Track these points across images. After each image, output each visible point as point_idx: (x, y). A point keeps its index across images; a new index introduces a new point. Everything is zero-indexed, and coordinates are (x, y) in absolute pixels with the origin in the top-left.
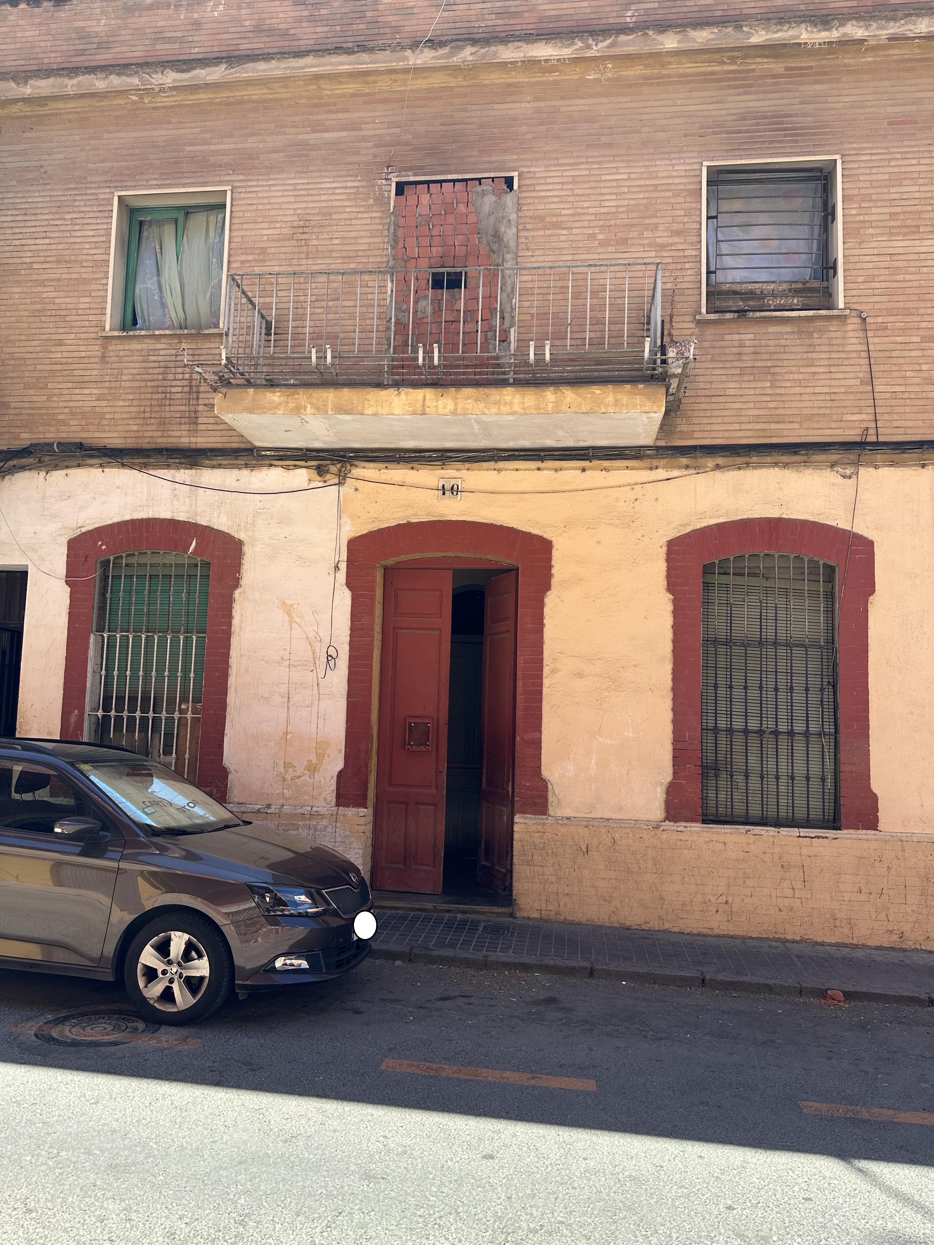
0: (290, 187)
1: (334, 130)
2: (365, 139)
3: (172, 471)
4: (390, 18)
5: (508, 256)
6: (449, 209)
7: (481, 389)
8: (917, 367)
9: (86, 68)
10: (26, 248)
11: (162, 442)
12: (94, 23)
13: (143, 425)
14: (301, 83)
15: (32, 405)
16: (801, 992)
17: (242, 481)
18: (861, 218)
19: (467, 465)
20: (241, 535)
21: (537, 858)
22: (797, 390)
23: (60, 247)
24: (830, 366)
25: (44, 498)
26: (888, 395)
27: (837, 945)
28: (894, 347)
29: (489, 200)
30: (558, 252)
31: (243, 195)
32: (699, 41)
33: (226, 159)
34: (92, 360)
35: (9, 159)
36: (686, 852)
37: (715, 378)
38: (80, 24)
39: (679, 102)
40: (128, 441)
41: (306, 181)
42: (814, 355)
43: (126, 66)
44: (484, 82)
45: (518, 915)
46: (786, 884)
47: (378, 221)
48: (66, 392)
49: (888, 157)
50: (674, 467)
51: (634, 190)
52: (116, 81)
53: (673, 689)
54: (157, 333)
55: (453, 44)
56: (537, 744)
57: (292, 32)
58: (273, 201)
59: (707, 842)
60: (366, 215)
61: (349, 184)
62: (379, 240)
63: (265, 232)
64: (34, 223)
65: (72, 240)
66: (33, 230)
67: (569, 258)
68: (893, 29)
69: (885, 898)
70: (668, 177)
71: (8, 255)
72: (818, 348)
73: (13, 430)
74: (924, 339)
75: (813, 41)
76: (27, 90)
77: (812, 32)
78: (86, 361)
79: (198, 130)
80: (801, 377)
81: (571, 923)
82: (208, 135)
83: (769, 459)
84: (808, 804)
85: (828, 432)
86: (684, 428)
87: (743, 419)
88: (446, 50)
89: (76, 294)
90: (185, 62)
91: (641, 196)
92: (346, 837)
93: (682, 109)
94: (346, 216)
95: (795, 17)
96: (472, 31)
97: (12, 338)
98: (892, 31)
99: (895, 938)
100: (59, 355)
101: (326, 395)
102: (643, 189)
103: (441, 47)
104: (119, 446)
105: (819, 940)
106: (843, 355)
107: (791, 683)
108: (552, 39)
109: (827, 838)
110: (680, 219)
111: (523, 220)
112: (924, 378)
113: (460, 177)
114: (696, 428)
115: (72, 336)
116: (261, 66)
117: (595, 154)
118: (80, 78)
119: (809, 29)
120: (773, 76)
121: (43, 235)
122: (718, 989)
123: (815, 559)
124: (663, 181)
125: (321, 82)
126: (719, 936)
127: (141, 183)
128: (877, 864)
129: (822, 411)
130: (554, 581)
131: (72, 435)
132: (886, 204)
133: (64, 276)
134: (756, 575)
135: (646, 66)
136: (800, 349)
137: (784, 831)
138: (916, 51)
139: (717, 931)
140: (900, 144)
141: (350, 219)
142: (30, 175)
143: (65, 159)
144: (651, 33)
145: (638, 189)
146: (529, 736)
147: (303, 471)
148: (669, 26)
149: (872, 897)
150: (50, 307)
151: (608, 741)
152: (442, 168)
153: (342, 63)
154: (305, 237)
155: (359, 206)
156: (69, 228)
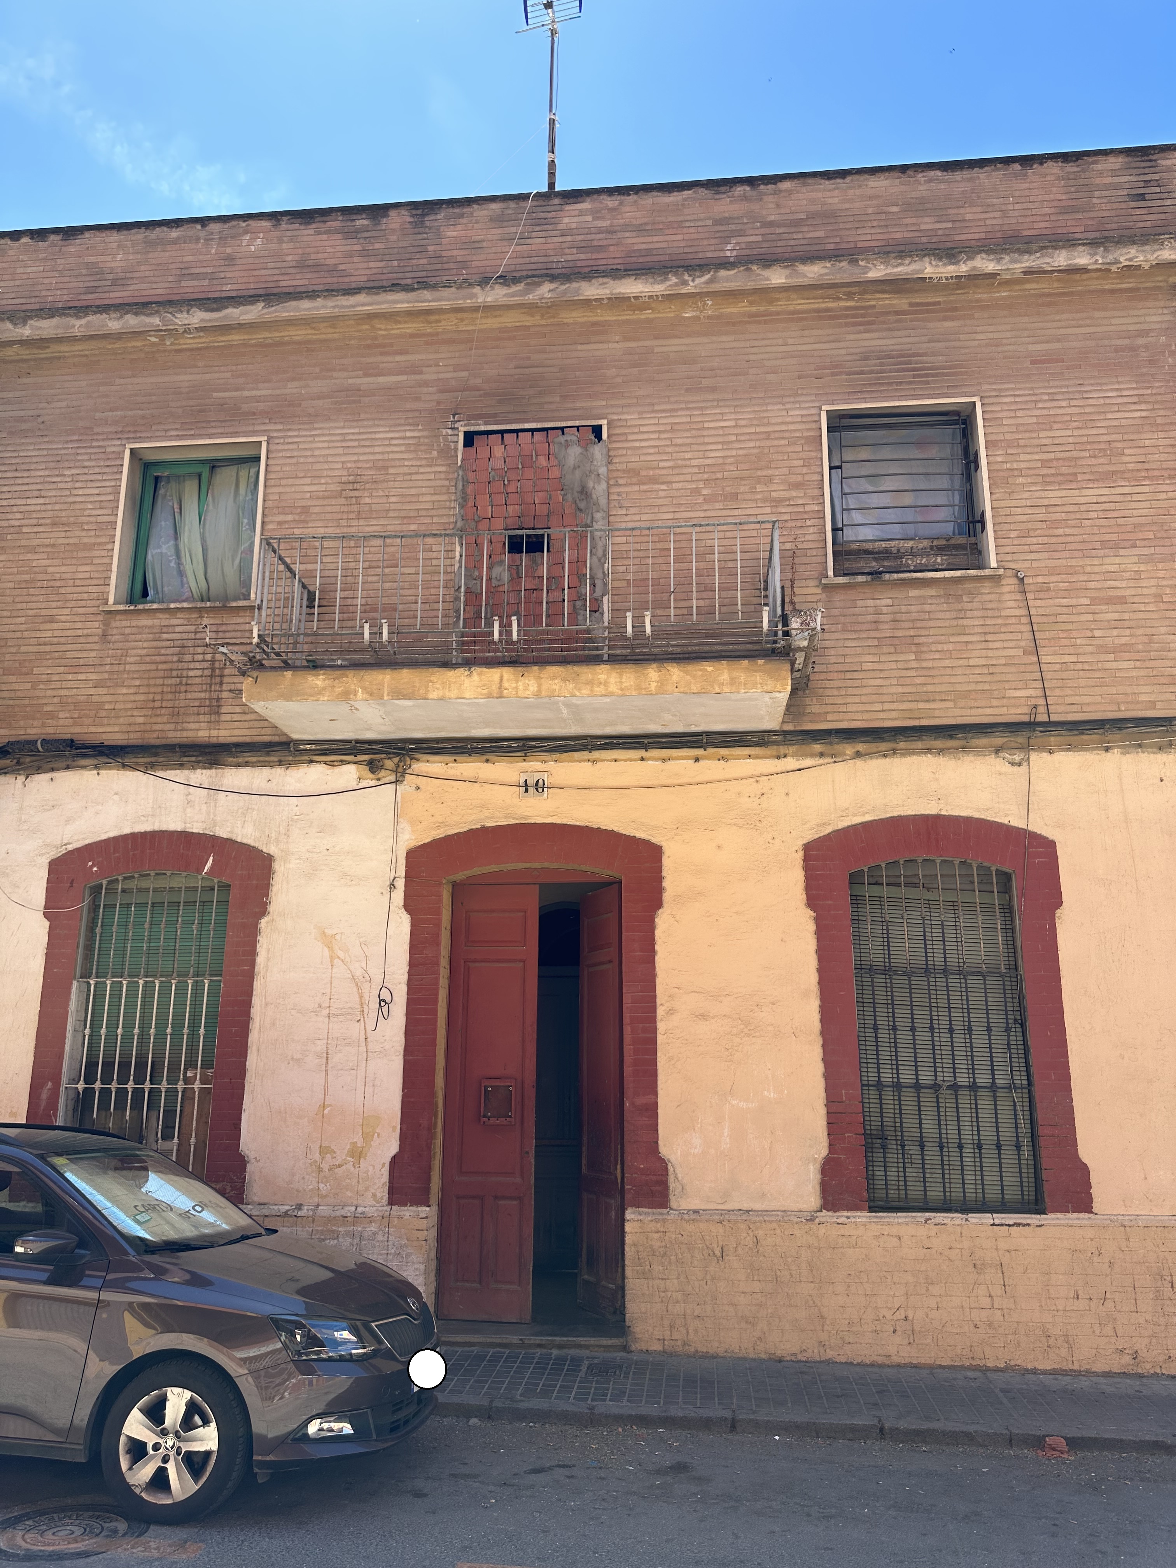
0: (338, 438)
1: (389, 374)
2: (426, 384)
3: (186, 772)
4: (455, 253)
5: (598, 516)
6: (527, 462)
7: (569, 667)
8: (1089, 634)
9: (98, 307)
10: (15, 509)
11: (175, 736)
12: (109, 258)
13: (150, 716)
14: (352, 322)
15: (12, 695)
16: (1011, 1441)
17: (274, 781)
18: (1009, 465)
19: (556, 756)
20: (271, 849)
21: (657, 1268)
22: (947, 663)
23: (57, 507)
24: (985, 633)
25: (21, 809)
26: (1058, 666)
27: (1054, 1372)
28: (1059, 610)
29: (574, 452)
30: (656, 510)
31: (280, 447)
32: (809, 275)
33: (261, 406)
34: (91, 639)
36: (850, 1251)
37: (848, 651)
38: (92, 259)
39: (790, 341)
40: (132, 736)
41: (357, 430)
42: (965, 622)
43: (146, 304)
44: (565, 321)
45: (633, 1347)
46: (981, 1291)
47: (443, 476)
48: (56, 678)
49: (1034, 398)
50: (805, 755)
51: (743, 438)
52: (132, 321)
53: (822, 1033)
54: (172, 606)
55: (529, 280)
56: (652, 1110)
57: (341, 267)
58: (317, 453)
59: (877, 1237)
60: (428, 470)
61: (408, 434)
62: (444, 497)
63: (307, 488)
64: (26, 481)
65: (71, 499)
66: (24, 488)
67: (669, 516)
68: (1028, 262)
69: (1109, 1304)
70: (782, 423)
72: (969, 614)
74: (1094, 601)
75: (939, 276)
76: (26, 332)
77: (937, 266)
78: (82, 640)
79: (229, 375)
80: (951, 647)
81: (705, 1356)
82: (241, 380)
83: (919, 745)
84: (1002, 1181)
85: (989, 711)
86: (815, 709)
87: (885, 698)
88: (521, 287)
89: (74, 561)
90: (215, 300)
91: (751, 444)
92: (401, 1247)
93: (794, 348)
94: (405, 470)
95: (916, 250)
96: (549, 265)
98: (1027, 264)
99: (1127, 1359)
100: (49, 634)
101: (380, 677)
102: (753, 437)
103: (514, 283)
104: (120, 743)
105: (1030, 1367)
106: (1000, 621)
107: (969, 1022)
108: (643, 274)
109: (1028, 1225)
110: (798, 470)
111: (614, 475)
112: (1098, 646)
113: (539, 426)
114: (829, 709)
115: (67, 611)
116: (305, 304)
117: (695, 399)
118: (90, 318)
119: (933, 262)
120: (897, 313)
121: (36, 494)
122: (902, 1442)
123: (985, 864)
124: (776, 428)
125: (375, 321)
126: (899, 1366)
127: (158, 434)
128: (1096, 1259)
129: (980, 687)
130: (666, 900)
131: (61, 730)
132: (1036, 450)
133: (61, 541)
134: (915, 885)
135: (751, 303)
136: (948, 615)
137: (974, 1218)
138: (1056, 285)
139: (896, 1360)
140: (1046, 384)
141: (410, 474)
142: (24, 426)
143: (68, 407)
144: (755, 267)
145: (747, 437)
146: (641, 1101)
147: (352, 768)
148: (775, 261)
149: (1093, 1304)
150: (40, 577)
151: (743, 1105)
152: (518, 416)
153: (400, 301)
154: (356, 493)
155: (421, 459)
156: (69, 485)
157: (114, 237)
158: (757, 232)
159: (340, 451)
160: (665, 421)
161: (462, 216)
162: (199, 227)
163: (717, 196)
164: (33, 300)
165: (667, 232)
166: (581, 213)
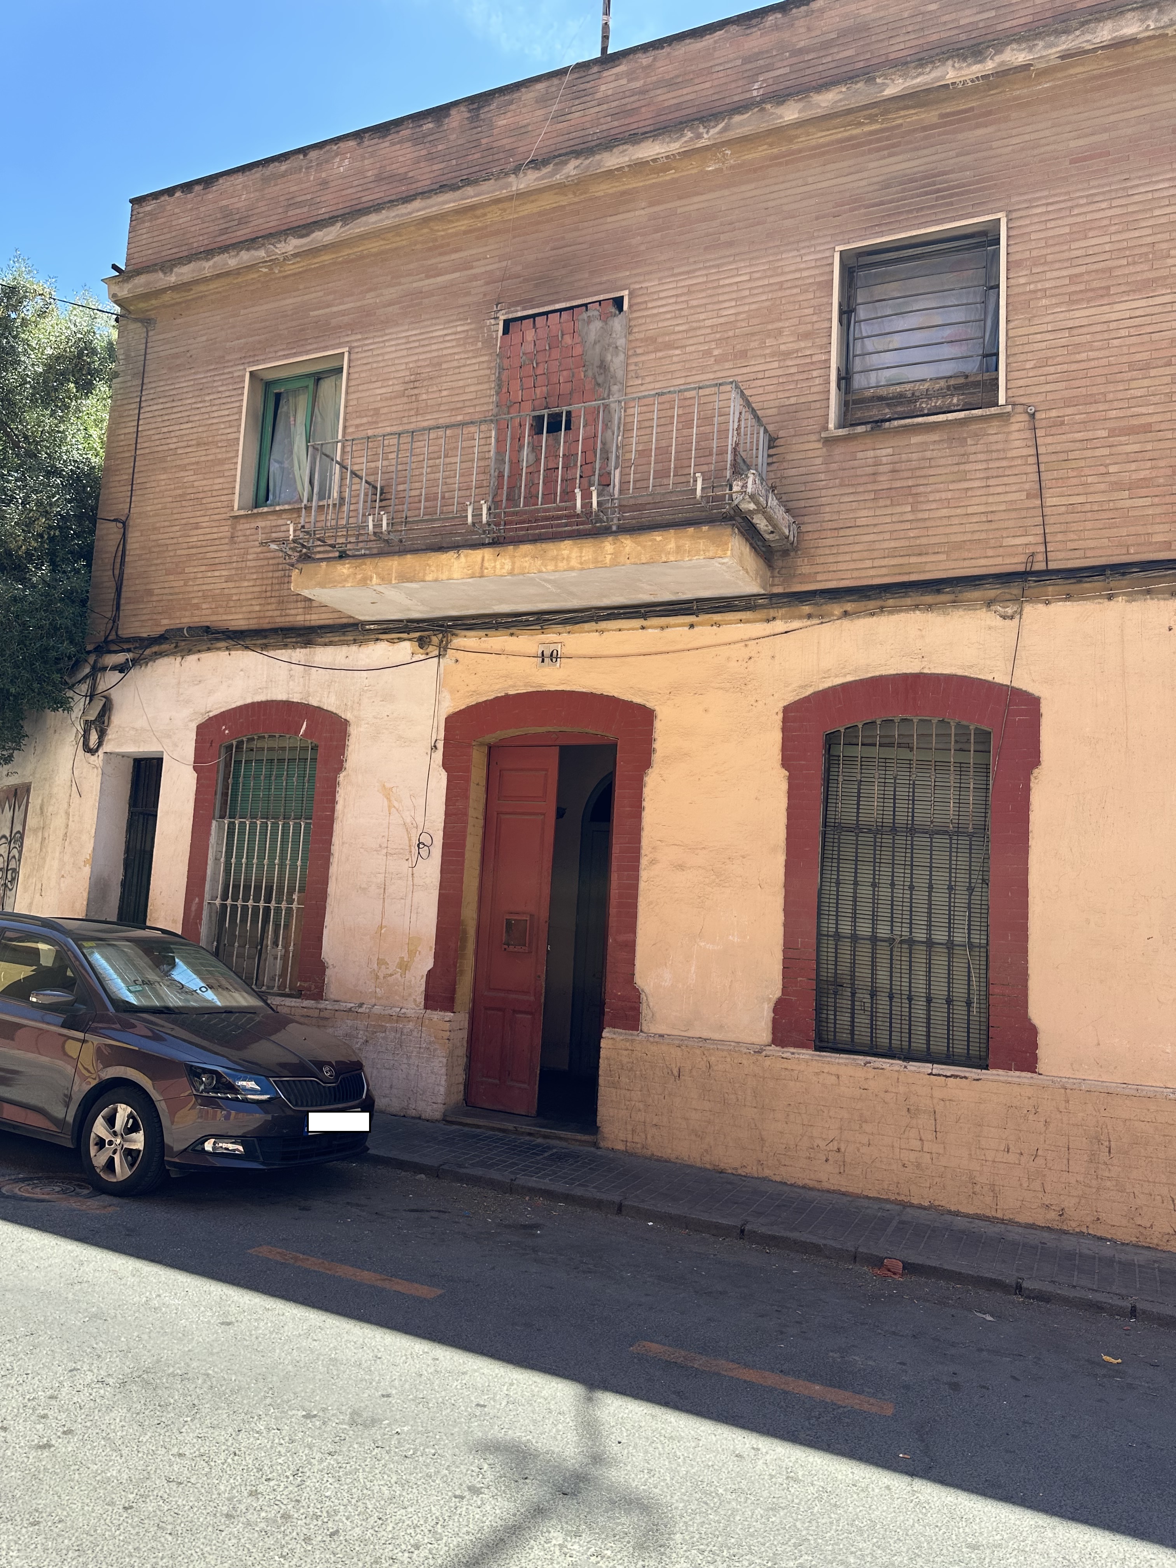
0: (404, 341)
1: (447, 273)
2: (475, 278)
3: (289, 651)
4: (505, 141)
5: (615, 388)
6: (554, 343)
8: (1102, 470)
9: (220, 248)
10: (173, 434)
11: (281, 621)
12: (236, 200)
13: (264, 605)
14: (413, 228)
15: (171, 591)
16: (855, 1258)
17: (351, 658)
18: (1032, 287)
19: (569, 628)
20: (348, 716)
21: (624, 1080)
22: (945, 512)
23: (200, 429)
24: (988, 478)
25: (179, 683)
26: (1063, 509)
27: (976, 1217)
28: (1072, 446)
29: (596, 325)
30: (669, 376)
31: (360, 355)
32: (823, 105)
33: (346, 319)
34: (223, 541)
35: (162, 348)
36: (792, 1084)
37: (843, 507)
38: (224, 203)
39: (810, 180)
40: (251, 622)
41: (418, 332)
42: (967, 467)
43: (253, 240)
44: (597, 194)
45: (602, 1144)
46: (913, 1133)
47: (485, 365)
48: (200, 575)
49: (1069, 204)
50: (793, 618)
51: (756, 291)
52: (246, 256)
53: (787, 885)
54: (278, 508)
55: (557, 160)
56: (631, 947)
57: (410, 174)
58: (386, 357)
59: (817, 1074)
60: (474, 361)
61: (459, 329)
62: (486, 386)
63: (379, 391)
64: (180, 409)
65: (210, 422)
66: (179, 415)
67: (682, 381)
68: (1066, 43)
69: (1040, 1161)
70: (796, 271)
71: (158, 443)
72: (972, 458)
73: (155, 617)
74: (1113, 433)
75: (962, 79)
76: (172, 279)
77: (961, 68)
78: (217, 542)
79: (321, 294)
80: (949, 495)
81: (659, 1160)
82: (331, 297)
83: (908, 601)
85: (983, 562)
86: (806, 570)
87: (876, 554)
88: (550, 168)
89: (211, 475)
90: (304, 226)
91: (764, 297)
92: (430, 1043)
93: (814, 187)
94: (455, 364)
95: (937, 55)
96: (585, 139)
97: (158, 525)
98: (1064, 47)
99: (1052, 1215)
100: (195, 539)
101: (390, 563)
102: (767, 289)
103: (544, 166)
104: (243, 628)
105: (953, 1208)
106: (1004, 463)
107: (931, 880)
108: (660, 134)
109: (966, 1078)
110: (808, 319)
111: (633, 344)
112: (1112, 483)
113: (568, 305)
114: (819, 568)
115: (207, 518)
116: (373, 218)
117: (713, 256)
118: (216, 259)
119: (956, 65)
120: (924, 129)
121: (186, 419)
122: (757, 1243)
123: (964, 723)
124: (789, 277)
125: (431, 224)
126: (828, 1191)
127: (270, 355)
128: (1031, 1117)
129: (976, 536)
130: (656, 758)
131: (203, 619)
132: (1066, 264)
133: (203, 459)
134: (890, 745)
135: (771, 145)
136: (950, 461)
137: (913, 1066)
138: (1107, 64)
139: (826, 1185)
140: (1086, 185)
141: (459, 367)
142: (178, 362)
143: (207, 340)
144: (768, 106)
145: (761, 290)
146: (622, 938)
147: (407, 644)
148: (788, 95)
149: (1023, 1159)
150: (189, 491)
151: (710, 947)
152: (551, 298)
153: (447, 202)
154: (416, 391)
155: (468, 351)
156: (209, 409)
157: (240, 179)
158: (785, 63)
159: (405, 353)
160: (683, 284)
161: (511, 102)
162: (301, 157)
163: (748, 31)
164: (184, 248)
165: (696, 81)
166: (618, 77)
